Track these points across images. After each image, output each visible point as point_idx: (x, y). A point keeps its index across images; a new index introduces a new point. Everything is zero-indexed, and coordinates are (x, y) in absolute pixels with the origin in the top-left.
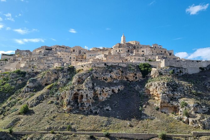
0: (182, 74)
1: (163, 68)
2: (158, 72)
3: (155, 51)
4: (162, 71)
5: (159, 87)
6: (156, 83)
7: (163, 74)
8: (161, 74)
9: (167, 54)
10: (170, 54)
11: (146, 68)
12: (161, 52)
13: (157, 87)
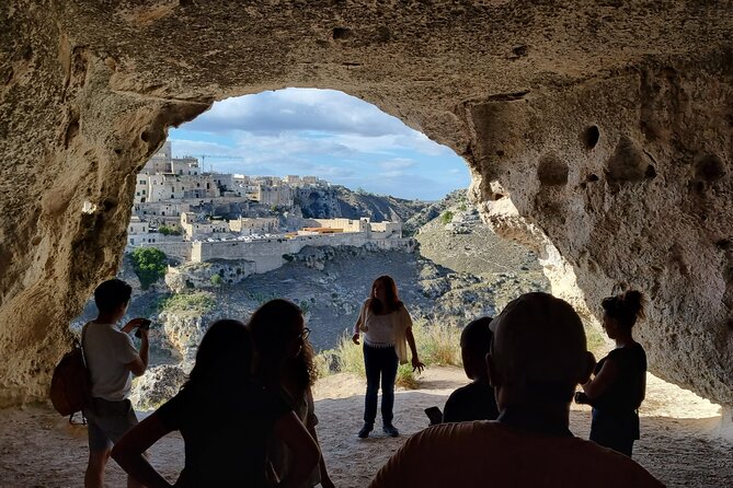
0: (241, 276)
1: (197, 268)
2: (183, 280)
3: (180, 185)
4: (194, 277)
5: (181, 330)
6: (177, 319)
7: (196, 284)
8: (189, 284)
9: (213, 192)
10: (223, 189)
11: (151, 266)
12: (196, 188)
13: (177, 329)
